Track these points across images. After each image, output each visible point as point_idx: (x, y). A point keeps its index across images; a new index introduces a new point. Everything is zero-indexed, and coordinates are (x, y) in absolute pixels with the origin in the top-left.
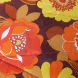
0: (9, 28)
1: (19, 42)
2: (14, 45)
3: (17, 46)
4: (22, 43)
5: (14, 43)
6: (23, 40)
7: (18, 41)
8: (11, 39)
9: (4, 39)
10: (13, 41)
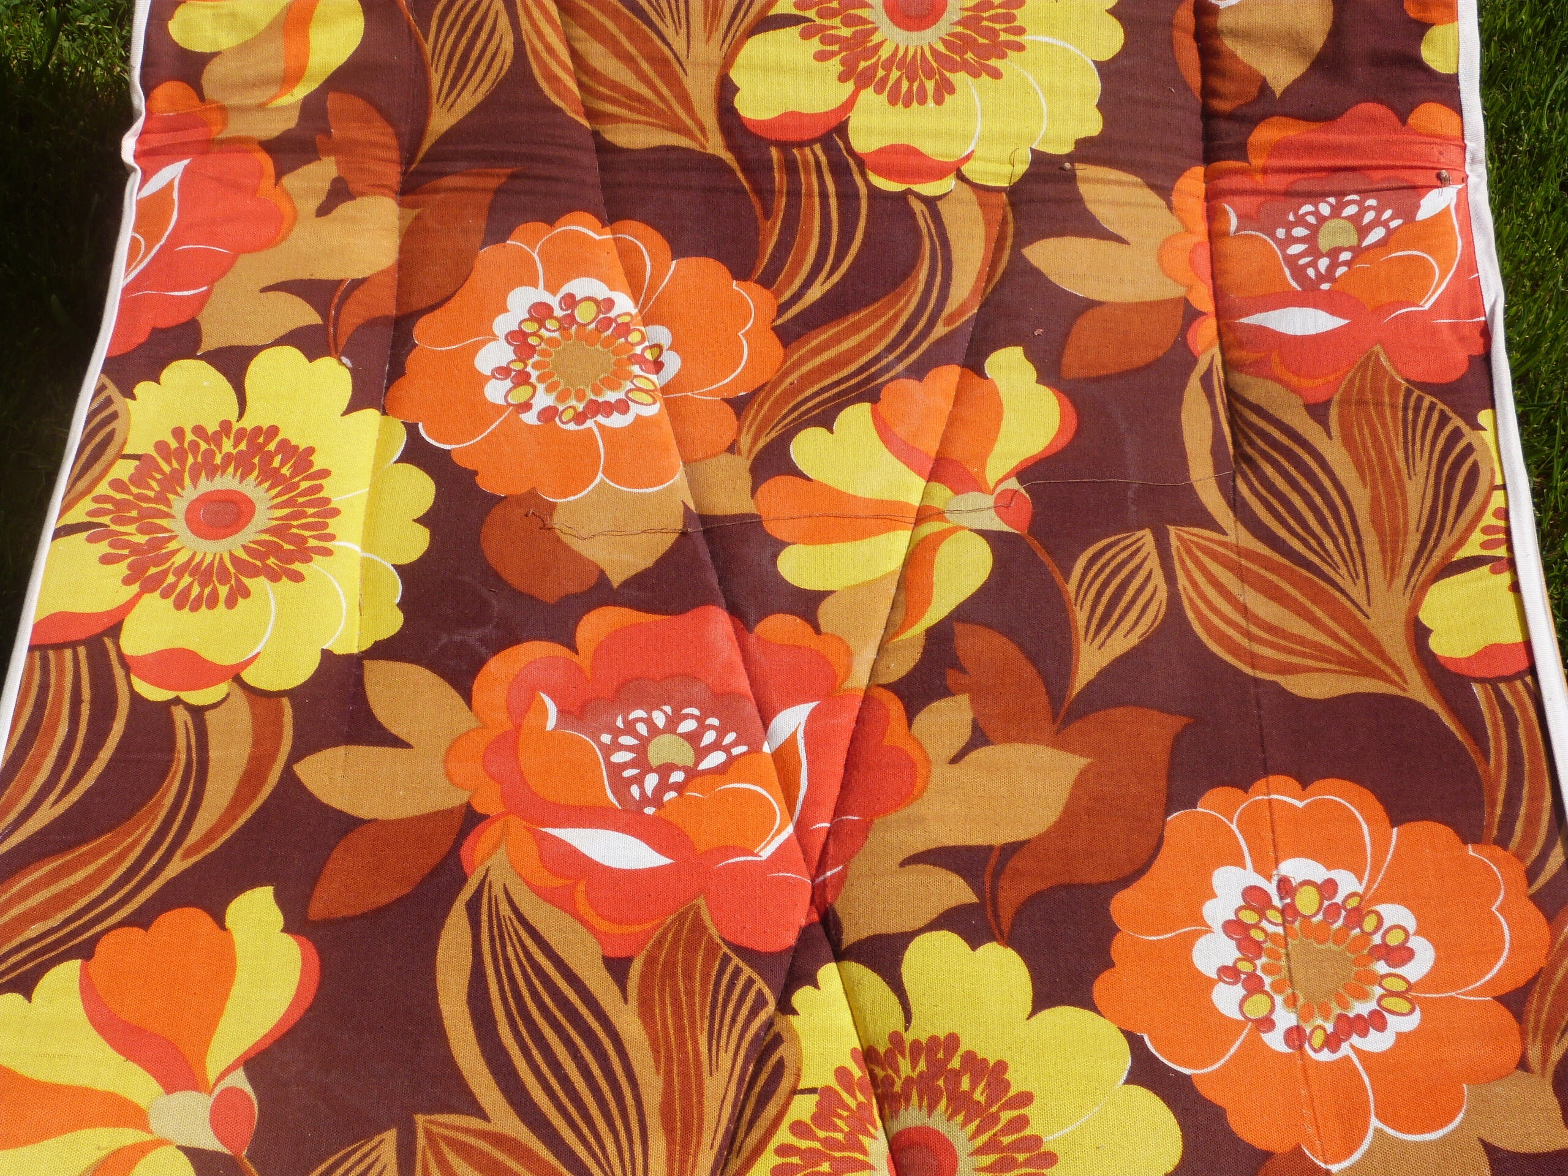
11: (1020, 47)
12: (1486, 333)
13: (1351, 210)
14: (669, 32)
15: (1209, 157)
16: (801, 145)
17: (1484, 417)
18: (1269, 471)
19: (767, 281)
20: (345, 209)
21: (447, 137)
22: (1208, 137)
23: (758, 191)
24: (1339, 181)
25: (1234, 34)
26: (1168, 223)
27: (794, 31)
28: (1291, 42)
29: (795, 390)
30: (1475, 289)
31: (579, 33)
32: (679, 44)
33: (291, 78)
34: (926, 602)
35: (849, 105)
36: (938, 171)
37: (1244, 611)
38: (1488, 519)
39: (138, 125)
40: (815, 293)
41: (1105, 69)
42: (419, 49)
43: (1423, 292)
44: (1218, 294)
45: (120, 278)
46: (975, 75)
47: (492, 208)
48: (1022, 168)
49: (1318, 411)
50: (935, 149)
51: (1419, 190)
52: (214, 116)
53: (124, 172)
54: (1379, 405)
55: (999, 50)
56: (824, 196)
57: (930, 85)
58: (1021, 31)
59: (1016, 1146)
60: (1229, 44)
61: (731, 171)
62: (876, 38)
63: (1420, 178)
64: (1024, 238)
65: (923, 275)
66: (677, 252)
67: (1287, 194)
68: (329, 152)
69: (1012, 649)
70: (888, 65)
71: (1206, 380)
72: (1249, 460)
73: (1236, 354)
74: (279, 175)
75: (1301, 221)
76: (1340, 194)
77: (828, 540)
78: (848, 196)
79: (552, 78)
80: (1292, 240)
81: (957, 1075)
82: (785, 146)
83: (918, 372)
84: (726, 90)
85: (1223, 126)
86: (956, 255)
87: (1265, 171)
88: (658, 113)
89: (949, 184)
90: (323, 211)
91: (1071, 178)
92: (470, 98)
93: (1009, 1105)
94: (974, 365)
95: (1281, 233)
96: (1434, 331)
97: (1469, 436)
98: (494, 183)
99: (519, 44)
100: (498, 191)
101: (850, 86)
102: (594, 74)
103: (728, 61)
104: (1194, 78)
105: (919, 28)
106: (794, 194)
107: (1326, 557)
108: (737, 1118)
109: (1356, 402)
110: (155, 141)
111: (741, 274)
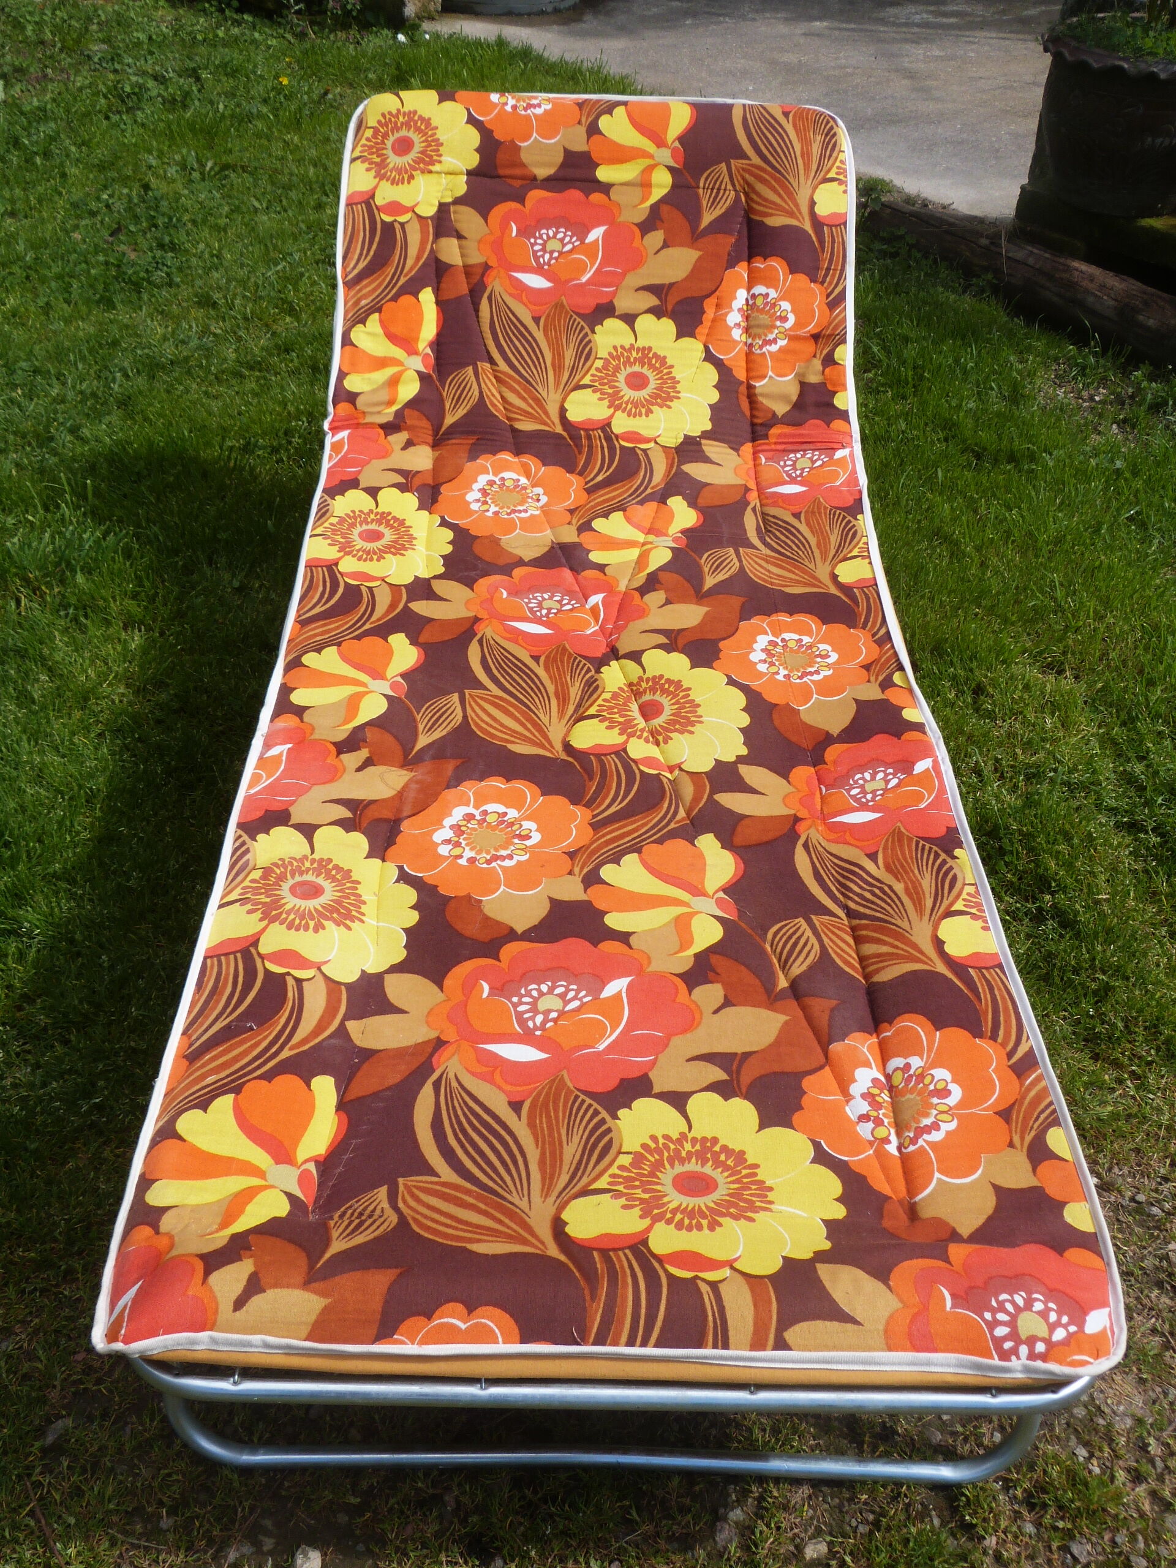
0: (515, 274)
1: (555, 245)
2: (561, 253)
3: (564, 245)
4: (555, 237)
5: (556, 255)
6: (545, 237)
7: (549, 247)
8: (549, 264)
9: (549, 280)
10: (551, 258)
11: (679, 398)
12: (860, 492)
13: (809, 456)
14: (540, 389)
15: (753, 440)
16: (593, 430)
17: (859, 517)
18: (778, 534)
19: (581, 474)
20: (412, 449)
21: (451, 426)
22: (753, 432)
23: (576, 445)
24: (805, 446)
25: (762, 395)
26: (739, 461)
27: (590, 390)
28: (784, 398)
29: (593, 507)
30: (856, 480)
31: (504, 389)
32: (544, 394)
33: (391, 403)
34: (647, 566)
35: (612, 416)
36: (648, 440)
37: (769, 571)
38: (861, 545)
39: (330, 418)
40: (600, 478)
41: (712, 407)
42: (441, 395)
43: (836, 480)
44: (757, 484)
45: (326, 465)
46: (661, 407)
47: (470, 451)
48: (680, 440)
49: (797, 516)
50: (646, 433)
51: (835, 449)
52: (360, 415)
53: (324, 434)
54: (820, 513)
55: (671, 399)
56: (602, 447)
57: (643, 411)
58: (679, 392)
59: (686, 702)
60: (760, 399)
61: (564, 438)
62: (622, 393)
63: (835, 446)
64: (680, 463)
65: (642, 474)
66: (544, 465)
67: (784, 451)
68: (405, 430)
69: (679, 578)
70: (627, 403)
71: (754, 509)
72: (770, 531)
73: (764, 501)
74: (386, 436)
75: (790, 459)
76: (805, 451)
77: (608, 550)
78: (612, 449)
79: (494, 405)
80: (786, 466)
81: (664, 685)
82: (586, 430)
83: (641, 503)
84: (563, 411)
85: (759, 428)
86: (655, 468)
87: (775, 443)
88: (536, 418)
89: (652, 445)
90: (404, 449)
91: (700, 444)
92: (461, 412)
93: (683, 691)
94: (663, 501)
95: (782, 463)
96: (841, 492)
97: (854, 522)
98: (471, 442)
99: (481, 393)
100: (473, 444)
101: (612, 410)
102: (510, 404)
103: (564, 400)
104: (748, 413)
105: (639, 390)
106: (590, 447)
107: (800, 557)
108: (582, 699)
109: (811, 513)
110: (336, 424)
111: (571, 471)
